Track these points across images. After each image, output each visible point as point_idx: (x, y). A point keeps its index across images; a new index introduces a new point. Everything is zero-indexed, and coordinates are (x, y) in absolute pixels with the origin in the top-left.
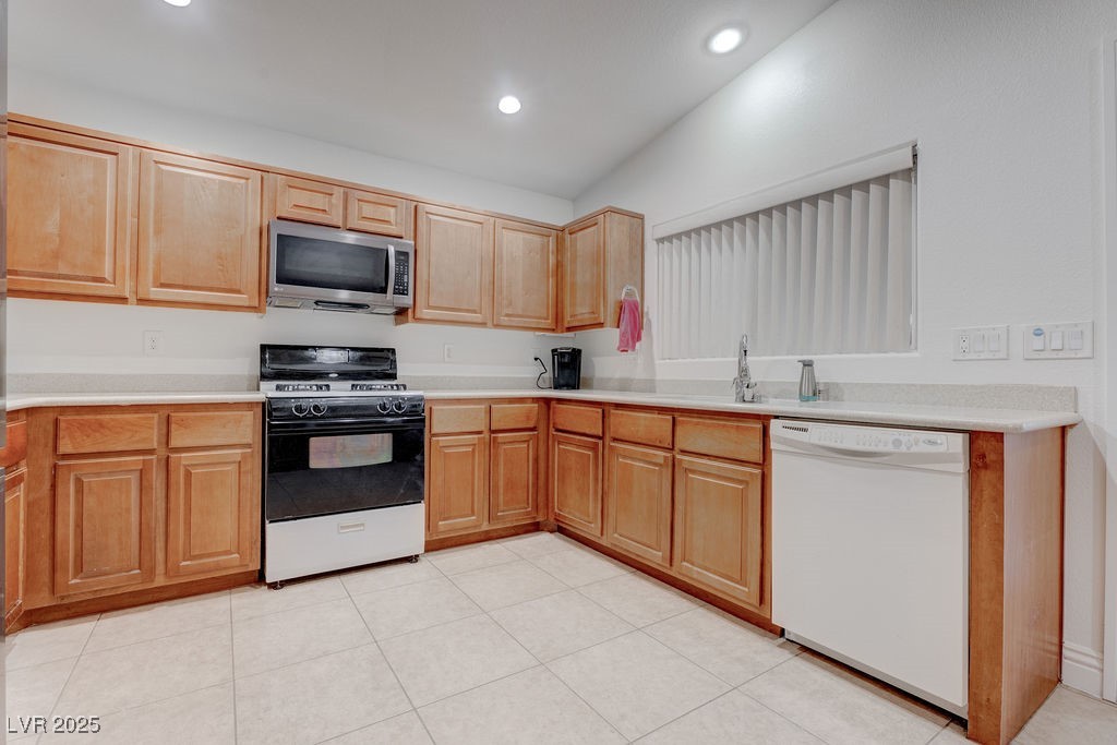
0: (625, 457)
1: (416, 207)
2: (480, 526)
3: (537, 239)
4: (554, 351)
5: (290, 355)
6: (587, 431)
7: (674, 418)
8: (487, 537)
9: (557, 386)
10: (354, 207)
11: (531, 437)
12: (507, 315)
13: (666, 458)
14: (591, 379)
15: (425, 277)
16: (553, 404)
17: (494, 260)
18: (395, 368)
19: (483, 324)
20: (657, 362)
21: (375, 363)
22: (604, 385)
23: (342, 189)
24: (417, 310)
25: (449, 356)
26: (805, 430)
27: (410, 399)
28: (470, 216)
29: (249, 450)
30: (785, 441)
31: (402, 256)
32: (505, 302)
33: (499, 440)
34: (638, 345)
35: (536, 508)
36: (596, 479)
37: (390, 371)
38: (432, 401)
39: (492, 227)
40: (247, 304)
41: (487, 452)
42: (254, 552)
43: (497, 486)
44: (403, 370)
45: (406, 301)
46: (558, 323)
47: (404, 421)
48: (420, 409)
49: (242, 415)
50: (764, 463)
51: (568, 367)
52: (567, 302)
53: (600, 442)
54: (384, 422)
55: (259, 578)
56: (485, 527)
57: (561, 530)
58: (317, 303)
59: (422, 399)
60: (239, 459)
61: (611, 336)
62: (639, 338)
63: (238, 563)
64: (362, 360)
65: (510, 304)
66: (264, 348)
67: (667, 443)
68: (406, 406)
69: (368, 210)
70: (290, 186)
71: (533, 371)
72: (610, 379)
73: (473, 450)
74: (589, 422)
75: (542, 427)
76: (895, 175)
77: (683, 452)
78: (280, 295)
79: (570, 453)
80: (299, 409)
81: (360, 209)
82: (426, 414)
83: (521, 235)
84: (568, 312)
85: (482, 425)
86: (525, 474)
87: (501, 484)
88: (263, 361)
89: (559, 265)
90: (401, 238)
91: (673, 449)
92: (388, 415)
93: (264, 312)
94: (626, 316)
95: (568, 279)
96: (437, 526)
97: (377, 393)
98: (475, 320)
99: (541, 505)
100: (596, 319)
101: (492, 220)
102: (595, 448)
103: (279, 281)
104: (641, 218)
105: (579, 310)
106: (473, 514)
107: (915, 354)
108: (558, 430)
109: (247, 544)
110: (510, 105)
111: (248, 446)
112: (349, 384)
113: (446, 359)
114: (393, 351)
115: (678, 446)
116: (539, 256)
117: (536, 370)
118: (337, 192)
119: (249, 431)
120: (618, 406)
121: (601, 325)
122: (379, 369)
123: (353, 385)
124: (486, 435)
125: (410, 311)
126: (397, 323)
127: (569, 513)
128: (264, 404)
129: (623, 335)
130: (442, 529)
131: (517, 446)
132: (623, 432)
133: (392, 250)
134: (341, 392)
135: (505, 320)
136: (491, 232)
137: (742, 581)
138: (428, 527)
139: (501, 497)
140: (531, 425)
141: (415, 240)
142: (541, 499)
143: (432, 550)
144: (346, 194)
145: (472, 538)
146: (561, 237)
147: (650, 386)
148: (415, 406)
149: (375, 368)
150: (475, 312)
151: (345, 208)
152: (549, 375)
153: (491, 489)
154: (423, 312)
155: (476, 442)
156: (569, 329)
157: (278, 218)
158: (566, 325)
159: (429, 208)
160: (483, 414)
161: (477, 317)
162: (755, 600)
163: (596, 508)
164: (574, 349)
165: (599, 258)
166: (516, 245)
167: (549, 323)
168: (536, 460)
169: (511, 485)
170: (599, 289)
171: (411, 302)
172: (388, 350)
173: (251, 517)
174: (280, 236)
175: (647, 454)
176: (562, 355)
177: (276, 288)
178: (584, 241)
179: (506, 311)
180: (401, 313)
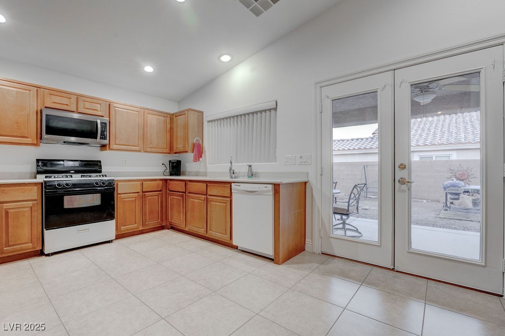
0: (192, 198)
1: (109, 104)
2: (139, 228)
3: (162, 118)
4: (170, 161)
5: (51, 164)
6: (180, 190)
7: (207, 185)
8: (142, 232)
9: (171, 175)
10: (81, 104)
11: (159, 194)
12: (150, 148)
13: (205, 198)
14: (185, 172)
15: (114, 132)
16: (168, 181)
17: (144, 126)
18: (101, 168)
19: (140, 151)
20: (208, 165)
21: (92, 166)
22: (190, 174)
23: (75, 96)
24: (111, 145)
25: (125, 163)
26: (240, 186)
27: (108, 180)
28: (133, 109)
29: (36, 202)
30: (236, 190)
31: (104, 125)
32: (149, 142)
33: (146, 195)
34: (201, 159)
35: (162, 220)
36: (183, 207)
37: (99, 170)
38: (117, 181)
39: (143, 113)
40: (31, 143)
41: (141, 200)
42: (39, 242)
43: (146, 213)
44: (105, 169)
45: (106, 142)
46: (171, 150)
47: (105, 189)
48: (112, 184)
49: (32, 188)
50: (231, 197)
51: (176, 168)
52: (175, 143)
53: (184, 194)
54: (97, 190)
55: (41, 253)
56: (141, 228)
57: (173, 228)
58: (64, 142)
59: (113, 180)
60: (31, 206)
61: (190, 156)
62: (201, 157)
63: (32, 247)
64: (85, 165)
65: (151, 143)
66: (38, 161)
67: (205, 193)
68: (106, 183)
69: (87, 105)
70: (51, 94)
71: (162, 169)
72: (192, 172)
73: (135, 200)
74: (180, 187)
75: (164, 190)
76: (272, 109)
77: (210, 195)
78: (47, 139)
79: (174, 199)
80: (59, 185)
81: (84, 104)
82: (115, 186)
83: (155, 116)
84: (175, 146)
85: (139, 190)
86: (157, 207)
87: (147, 212)
88: (38, 166)
89: (171, 128)
90: (103, 117)
91: (207, 195)
92: (99, 187)
93: (39, 146)
94: (196, 149)
95: (175, 134)
96: (120, 229)
97: (94, 178)
98: (136, 149)
99: (164, 219)
100: (184, 150)
101: (143, 110)
102: (182, 196)
103: (47, 133)
104: (202, 113)
105: (179, 146)
106: (136, 223)
107: (277, 163)
108: (170, 191)
109: (36, 240)
110: (149, 69)
111: (35, 200)
112: (80, 175)
113: (124, 164)
114: (100, 162)
115: (208, 193)
116: (163, 125)
117: (163, 168)
118: (74, 98)
119: (36, 194)
120: (190, 181)
121: (187, 152)
122: (93, 169)
123: (82, 176)
124: (141, 194)
125: (107, 146)
126: (101, 150)
127: (174, 221)
128: (42, 183)
129: (195, 156)
130: (122, 230)
131: (154, 197)
132: (192, 190)
133: (99, 122)
134: (77, 178)
135: (149, 149)
136: (143, 115)
137: (226, 234)
138: (117, 229)
139: (147, 217)
140: (160, 189)
141: (109, 118)
142: (164, 217)
143: (119, 238)
144: (77, 98)
145: (136, 233)
146: (172, 117)
147: (205, 174)
148: (110, 183)
149: (91, 169)
150: (136, 146)
151: (77, 104)
152: (168, 170)
153: (143, 213)
154: (113, 146)
155: (137, 196)
156: (176, 153)
157: (45, 107)
158: (174, 151)
159: (115, 105)
160: (139, 186)
161: (137, 148)
162: (229, 239)
163: (183, 217)
164: (178, 161)
165: (186, 127)
166: (153, 120)
167: (167, 150)
168: (162, 202)
169: (151, 212)
170: (186, 139)
171: (108, 143)
172: (98, 161)
173: (37, 228)
174: (46, 115)
175: (198, 197)
176: (173, 163)
177: (45, 136)
178: (181, 120)
179: (149, 146)
180: (103, 147)
